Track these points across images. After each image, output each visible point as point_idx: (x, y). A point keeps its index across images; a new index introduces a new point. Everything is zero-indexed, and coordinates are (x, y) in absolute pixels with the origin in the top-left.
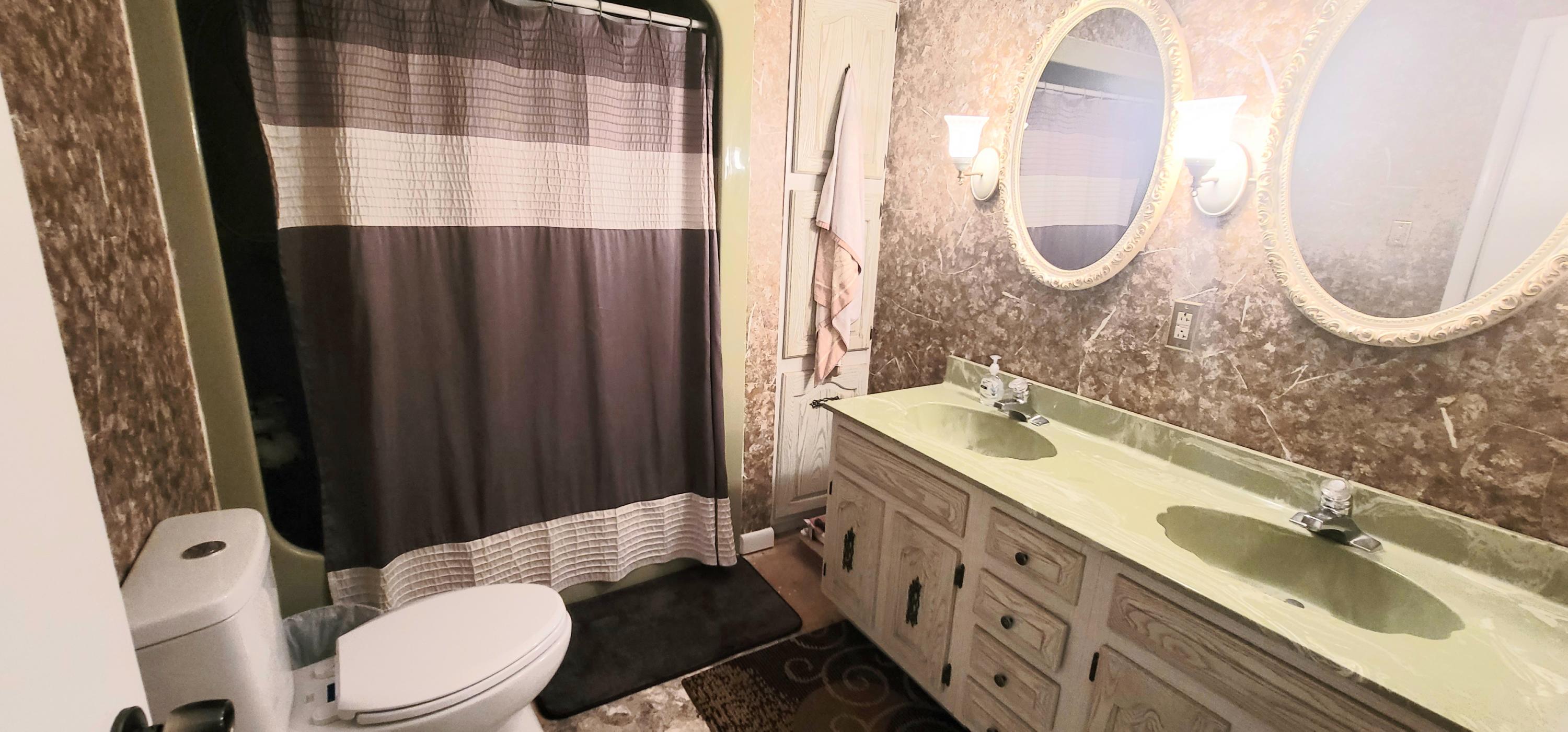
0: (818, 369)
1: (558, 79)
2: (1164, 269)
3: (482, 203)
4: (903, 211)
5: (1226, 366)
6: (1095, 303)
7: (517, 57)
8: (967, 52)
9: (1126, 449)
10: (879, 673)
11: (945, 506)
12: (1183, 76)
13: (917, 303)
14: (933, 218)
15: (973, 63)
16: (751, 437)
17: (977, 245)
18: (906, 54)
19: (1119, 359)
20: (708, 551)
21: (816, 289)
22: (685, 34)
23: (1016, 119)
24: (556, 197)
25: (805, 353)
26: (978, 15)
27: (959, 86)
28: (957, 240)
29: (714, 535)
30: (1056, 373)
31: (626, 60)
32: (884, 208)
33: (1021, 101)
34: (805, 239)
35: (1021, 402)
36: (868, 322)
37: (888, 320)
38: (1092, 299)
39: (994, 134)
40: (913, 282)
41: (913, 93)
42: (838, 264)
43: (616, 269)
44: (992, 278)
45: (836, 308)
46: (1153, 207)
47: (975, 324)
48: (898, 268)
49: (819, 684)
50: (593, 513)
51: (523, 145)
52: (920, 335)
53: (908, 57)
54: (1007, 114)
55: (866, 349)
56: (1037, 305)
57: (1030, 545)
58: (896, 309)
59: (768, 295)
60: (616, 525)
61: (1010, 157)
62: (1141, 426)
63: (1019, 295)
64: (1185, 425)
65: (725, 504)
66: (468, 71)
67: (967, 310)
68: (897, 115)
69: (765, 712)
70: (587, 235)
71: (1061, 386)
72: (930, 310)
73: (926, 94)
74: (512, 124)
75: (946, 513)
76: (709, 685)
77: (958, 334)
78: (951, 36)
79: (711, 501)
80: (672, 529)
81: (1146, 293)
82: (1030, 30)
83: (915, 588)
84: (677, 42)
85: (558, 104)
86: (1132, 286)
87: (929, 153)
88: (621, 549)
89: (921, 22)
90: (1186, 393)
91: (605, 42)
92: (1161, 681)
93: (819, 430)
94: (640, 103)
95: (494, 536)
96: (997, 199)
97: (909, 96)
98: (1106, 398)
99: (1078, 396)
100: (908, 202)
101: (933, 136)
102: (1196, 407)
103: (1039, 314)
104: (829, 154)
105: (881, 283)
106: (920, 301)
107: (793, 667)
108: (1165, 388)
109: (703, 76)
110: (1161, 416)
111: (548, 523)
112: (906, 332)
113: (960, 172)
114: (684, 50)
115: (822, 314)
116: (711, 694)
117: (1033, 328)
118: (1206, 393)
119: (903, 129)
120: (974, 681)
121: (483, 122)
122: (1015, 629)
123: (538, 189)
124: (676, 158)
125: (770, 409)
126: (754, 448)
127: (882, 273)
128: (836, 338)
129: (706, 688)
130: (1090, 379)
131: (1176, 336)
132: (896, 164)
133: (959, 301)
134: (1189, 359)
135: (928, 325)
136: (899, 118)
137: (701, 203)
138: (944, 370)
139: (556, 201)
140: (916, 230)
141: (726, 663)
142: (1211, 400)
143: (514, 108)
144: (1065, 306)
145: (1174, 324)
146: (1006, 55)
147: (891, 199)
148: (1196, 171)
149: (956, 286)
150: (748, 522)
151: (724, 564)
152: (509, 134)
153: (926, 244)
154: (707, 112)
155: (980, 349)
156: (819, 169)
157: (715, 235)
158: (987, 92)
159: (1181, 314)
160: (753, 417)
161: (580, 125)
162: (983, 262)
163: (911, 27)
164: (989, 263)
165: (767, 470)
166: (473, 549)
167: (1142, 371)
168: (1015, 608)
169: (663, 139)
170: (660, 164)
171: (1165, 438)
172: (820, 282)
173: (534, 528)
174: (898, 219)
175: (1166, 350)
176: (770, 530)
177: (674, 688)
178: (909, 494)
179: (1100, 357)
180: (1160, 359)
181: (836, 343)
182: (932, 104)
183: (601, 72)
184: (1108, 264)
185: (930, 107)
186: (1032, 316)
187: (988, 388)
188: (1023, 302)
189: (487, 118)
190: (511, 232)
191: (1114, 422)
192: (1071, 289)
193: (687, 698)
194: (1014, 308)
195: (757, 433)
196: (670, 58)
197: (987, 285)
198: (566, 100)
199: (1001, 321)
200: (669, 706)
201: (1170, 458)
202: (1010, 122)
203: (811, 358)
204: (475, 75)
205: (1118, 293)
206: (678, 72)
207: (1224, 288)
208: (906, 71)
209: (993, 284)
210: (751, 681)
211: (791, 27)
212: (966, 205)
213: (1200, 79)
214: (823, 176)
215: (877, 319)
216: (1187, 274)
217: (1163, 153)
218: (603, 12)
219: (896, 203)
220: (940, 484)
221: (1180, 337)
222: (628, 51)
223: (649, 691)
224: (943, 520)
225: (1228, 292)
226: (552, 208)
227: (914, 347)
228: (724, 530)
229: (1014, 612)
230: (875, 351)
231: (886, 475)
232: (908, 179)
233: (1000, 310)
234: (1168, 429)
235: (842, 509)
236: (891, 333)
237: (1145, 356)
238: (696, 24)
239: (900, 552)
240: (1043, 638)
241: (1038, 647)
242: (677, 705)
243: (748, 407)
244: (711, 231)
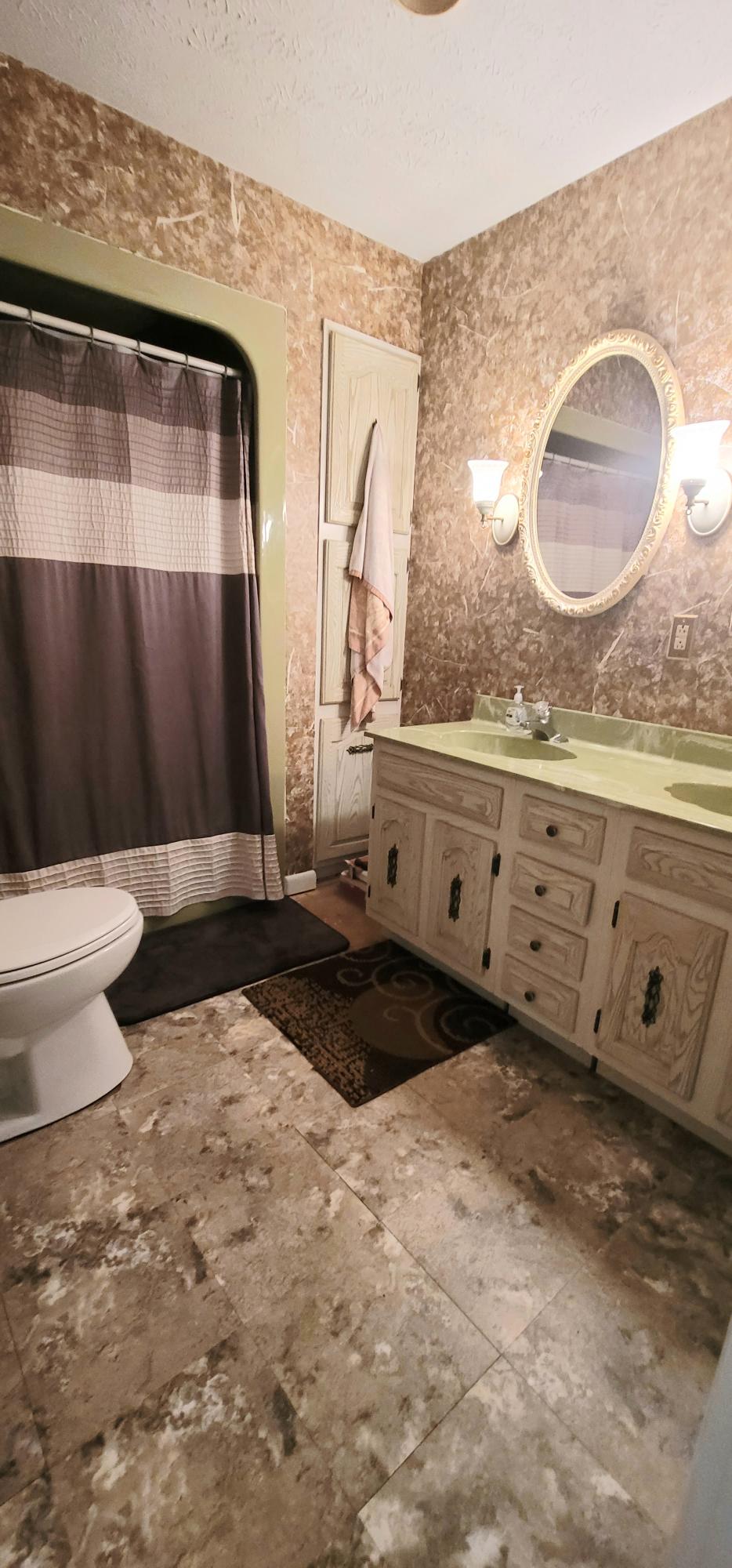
0: (353, 715)
1: (100, 416)
2: (664, 589)
3: (29, 535)
4: (429, 564)
5: (717, 668)
6: (606, 627)
7: (58, 391)
8: (486, 406)
9: (635, 754)
10: (423, 976)
11: (481, 802)
12: (677, 410)
13: (444, 650)
14: (458, 568)
15: (492, 416)
16: (293, 780)
17: (498, 588)
18: (428, 413)
19: (628, 675)
20: (255, 886)
21: (350, 637)
22: (220, 381)
23: (533, 464)
24: (100, 533)
25: (340, 699)
26: (495, 371)
27: (479, 439)
28: (480, 586)
29: (261, 870)
30: (573, 697)
31: (165, 402)
32: (411, 562)
33: (537, 445)
34: (339, 588)
35: (544, 722)
36: (399, 674)
37: (417, 670)
38: (604, 624)
39: (513, 482)
40: (440, 630)
41: (435, 450)
42: (371, 612)
43: (160, 610)
44: (514, 617)
45: (370, 654)
46: (654, 531)
47: (499, 662)
48: (426, 619)
49: (370, 986)
50: (145, 849)
51: (66, 480)
52: (448, 679)
53: (430, 416)
54: (525, 459)
55: (396, 700)
56: (555, 637)
57: (557, 819)
58: (424, 658)
59: (306, 641)
60: (167, 860)
61: (528, 499)
62: (648, 731)
63: (539, 629)
64: (685, 725)
65: (271, 840)
66: (12, 400)
67: (491, 650)
68: (421, 473)
69: (323, 1009)
70: (131, 572)
71: (578, 708)
72: (456, 656)
73: (448, 450)
74: (55, 458)
75: (483, 808)
76: (268, 992)
77: (483, 674)
78: (471, 392)
79: (258, 838)
80: (221, 867)
81: (650, 613)
82: (543, 382)
83: (456, 885)
84: (213, 389)
85: (100, 441)
86: (638, 609)
87: (452, 506)
88: (173, 884)
89: (443, 381)
90: (685, 697)
91: (144, 384)
92: (671, 910)
93: (356, 776)
94: (179, 446)
95: (49, 868)
96: (517, 542)
97: (432, 453)
98: (618, 712)
99: (593, 714)
100: (433, 554)
101: (456, 489)
102: (694, 709)
103: (557, 645)
104: (359, 506)
105: (409, 634)
106: (446, 647)
107: (345, 975)
108: (667, 696)
109: (239, 422)
110: (664, 721)
111: (101, 857)
112: (435, 679)
113: (483, 516)
114: (220, 396)
115: (356, 660)
116: (270, 998)
117: (551, 658)
118: (701, 694)
119: (427, 485)
120: (512, 957)
121: (28, 453)
122: (547, 896)
123: (82, 525)
124: (213, 503)
125: (309, 754)
126: (295, 791)
127: (410, 626)
128: (370, 682)
129: (265, 994)
130: (604, 697)
131: (675, 648)
132: (421, 519)
133: (483, 642)
134: (687, 667)
135: (455, 670)
136: (424, 475)
137: (240, 548)
138: (472, 709)
139: (101, 537)
140: (442, 581)
141: (283, 976)
142: (706, 700)
143: (57, 442)
144: (580, 633)
145: (674, 637)
146: (522, 407)
147: (416, 553)
148: (691, 490)
149: (481, 630)
150: (291, 865)
151: (272, 898)
152: (52, 468)
153: (451, 593)
154: (244, 457)
155: (504, 685)
156: (350, 520)
157: (255, 579)
158: (505, 442)
159: (680, 626)
160: (294, 761)
161: (122, 463)
162: (505, 603)
163: (432, 386)
164: (510, 603)
165: (307, 813)
166: (30, 879)
167: (647, 683)
168: (546, 878)
169: (202, 483)
170: (200, 507)
171: (669, 739)
172: (354, 630)
173: (88, 861)
174: (425, 572)
175: (668, 661)
176: (311, 873)
177: (235, 997)
178: (448, 798)
179: (611, 676)
180: (663, 670)
181: (371, 688)
182: (454, 459)
183: (142, 413)
184: (617, 587)
185: (453, 461)
186: (550, 647)
187: (514, 716)
188: (542, 637)
189: (31, 449)
190: (57, 567)
191: (625, 732)
192: (585, 616)
193: (248, 1003)
194: (534, 642)
195: (298, 777)
196: (207, 404)
197: (509, 624)
198: (108, 438)
199: (523, 656)
200: (231, 1010)
201: (673, 756)
202: (528, 466)
203: (347, 705)
204: (18, 405)
205: (626, 615)
206: (214, 417)
207: (715, 599)
208: (428, 429)
209: (515, 623)
210: (307, 987)
211: (321, 379)
212: (487, 551)
213: (691, 415)
214: (353, 528)
215: (406, 670)
216: (684, 591)
217: (662, 482)
218: (142, 353)
219: (422, 556)
220: (478, 785)
221: (679, 648)
222: (165, 393)
223: (211, 1000)
224: (479, 816)
225: (717, 603)
226: (97, 544)
227: (443, 692)
228: (271, 866)
229: (546, 881)
230: (406, 701)
231: (426, 786)
232: (433, 532)
233: (520, 647)
234: (671, 731)
235: (385, 829)
236: (421, 681)
237: (650, 670)
238: (230, 372)
239: (441, 855)
240: (572, 896)
241: (568, 906)
242: (239, 1009)
243: (289, 751)
244: (250, 576)
